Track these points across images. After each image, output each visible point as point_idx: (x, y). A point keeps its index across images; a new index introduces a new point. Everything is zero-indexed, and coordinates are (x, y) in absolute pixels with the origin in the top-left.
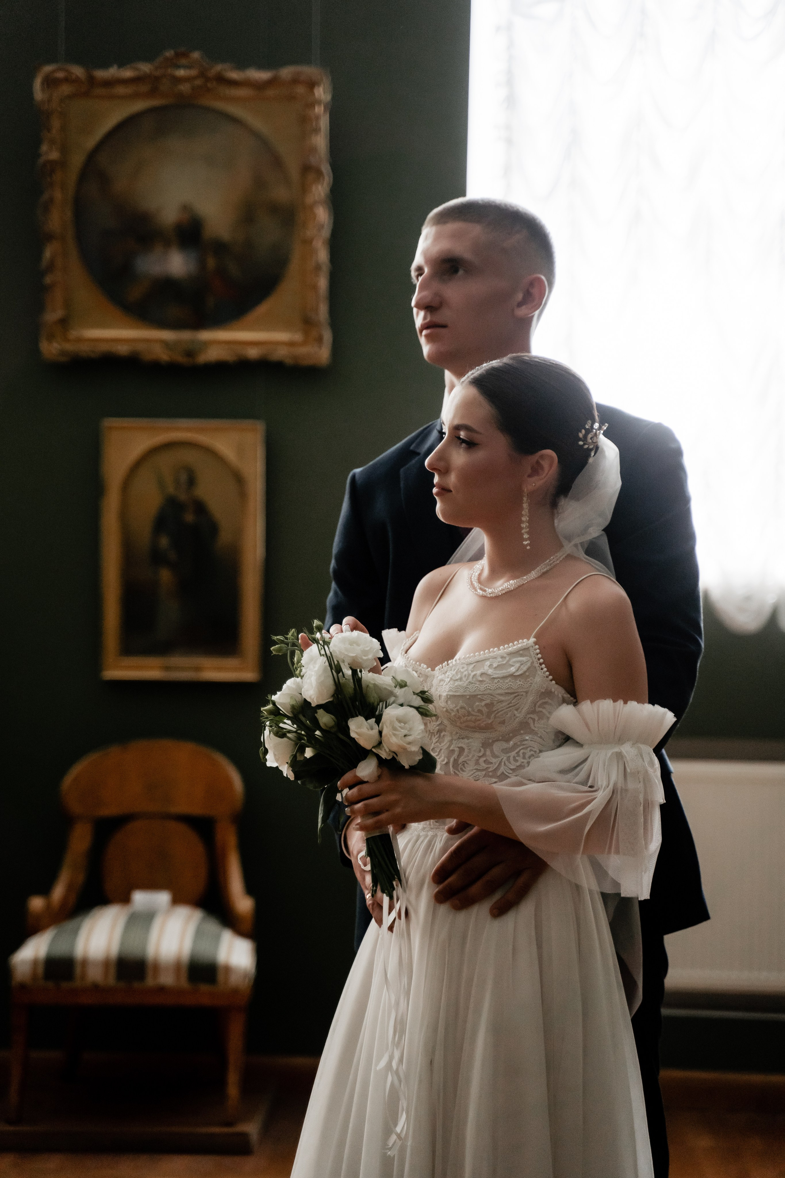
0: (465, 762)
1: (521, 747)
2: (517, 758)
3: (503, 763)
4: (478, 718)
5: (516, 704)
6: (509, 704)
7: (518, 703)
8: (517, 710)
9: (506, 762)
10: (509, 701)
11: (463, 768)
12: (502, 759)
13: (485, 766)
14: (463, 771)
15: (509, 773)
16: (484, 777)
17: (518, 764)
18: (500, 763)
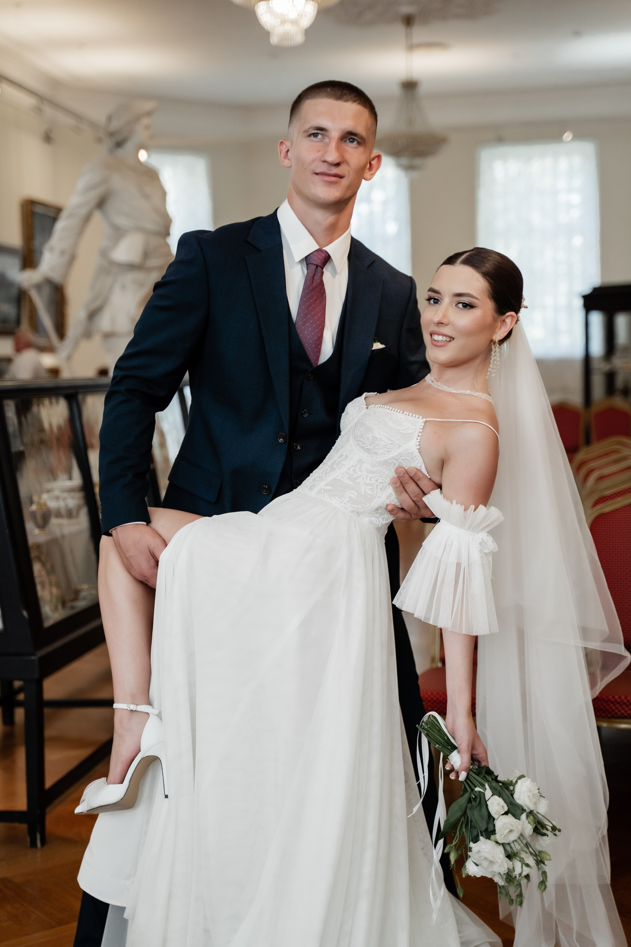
0: (344, 464)
1: (379, 475)
2: (372, 479)
3: (362, 477)
4: (365, 442)
5: (390, 449)
6: (386, 445)
7: (391, 449)
8: (388, 452)
9: (365, 477)
10: (387, 444)
11: (341, 468)
12: (364, 474)
13: (352, 473)
14: (339, 469)
15: (362, 484)
16: (347, 478)
17: (371, 482)
18: (361, 476)
